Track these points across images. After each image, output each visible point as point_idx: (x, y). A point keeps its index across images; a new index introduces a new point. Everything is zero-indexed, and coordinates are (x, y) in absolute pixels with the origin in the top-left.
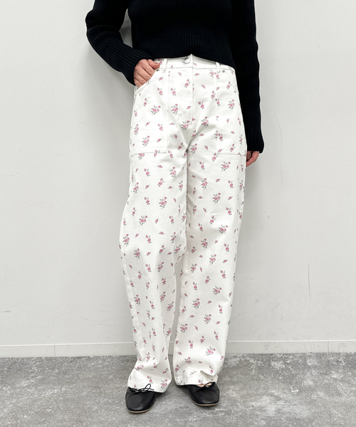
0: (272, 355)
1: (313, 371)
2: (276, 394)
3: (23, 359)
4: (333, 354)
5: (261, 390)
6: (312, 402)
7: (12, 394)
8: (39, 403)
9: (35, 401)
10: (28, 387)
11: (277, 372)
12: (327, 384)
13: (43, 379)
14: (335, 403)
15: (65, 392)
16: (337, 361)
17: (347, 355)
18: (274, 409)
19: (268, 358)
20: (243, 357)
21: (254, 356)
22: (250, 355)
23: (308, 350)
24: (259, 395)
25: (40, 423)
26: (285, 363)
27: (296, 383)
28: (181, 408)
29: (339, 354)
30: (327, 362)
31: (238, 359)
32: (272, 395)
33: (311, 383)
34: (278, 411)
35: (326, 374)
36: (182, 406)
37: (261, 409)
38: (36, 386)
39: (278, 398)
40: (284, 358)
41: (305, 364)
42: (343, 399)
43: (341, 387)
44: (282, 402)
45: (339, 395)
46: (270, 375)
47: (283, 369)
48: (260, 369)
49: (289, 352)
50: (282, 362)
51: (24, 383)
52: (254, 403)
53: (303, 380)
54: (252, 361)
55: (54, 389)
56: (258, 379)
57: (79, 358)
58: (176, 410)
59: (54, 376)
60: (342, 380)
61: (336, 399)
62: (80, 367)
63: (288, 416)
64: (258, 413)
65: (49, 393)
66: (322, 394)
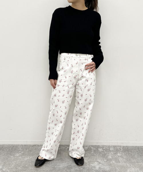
0: (99, 146)
1: (112, 152)
2: (99, 161)
3: (16, 145)
4: (119, 146)
5: (94, 160)
6: (110, 165)
7: (14, 159)
8: (23, 163)
9: (22, 162)
10: (19, 156)
11: (100, 153)
12: (116, 158)
13: (24, 153)
14: (118, 165)
15: (31, 158)
16: (120, 149)
17: (124, 147)
18: (98, 167)
19: (97, 147)
20: (89, 146)
21: (93, 146)
22: (91, 146)
23: (111, 144)
24: (94, 161)
25: (24, 170)
26: (103, 149)
27: (106, 157)
28: (69, 166)
29: (121, 146)
30: (117, 149)
31: (88, 147)
32: (98, 162)
33: (111, 157)
34: (100, 168)
35: (116, 154)
36: (69, 165)
37: (94, 167)
38: (22, 156)
39: (100, 163)
40: (103, 147)
41: (109, 150)
42: (120, 164)
43: (120, 159)
44: (101, 165)
45: (119, 162)
46: (98, 154)
47: (102, 151)
48: (95, 151)
49: (104, 145)
50: (102, 149)
51: (17, 155)
52: (92, 165)
53: (108, 156)
54: (92, 148)
55: (28, 157)
56: (94, 155)
57: (35, 145)
58: (67, 166)
59: (27, 152)
60: (121, 157)
61: (118, 164)
62: (35, 149)
63: (102, 169)
64: (93, 168)
65: (26, 159)
66: (114, 162)
